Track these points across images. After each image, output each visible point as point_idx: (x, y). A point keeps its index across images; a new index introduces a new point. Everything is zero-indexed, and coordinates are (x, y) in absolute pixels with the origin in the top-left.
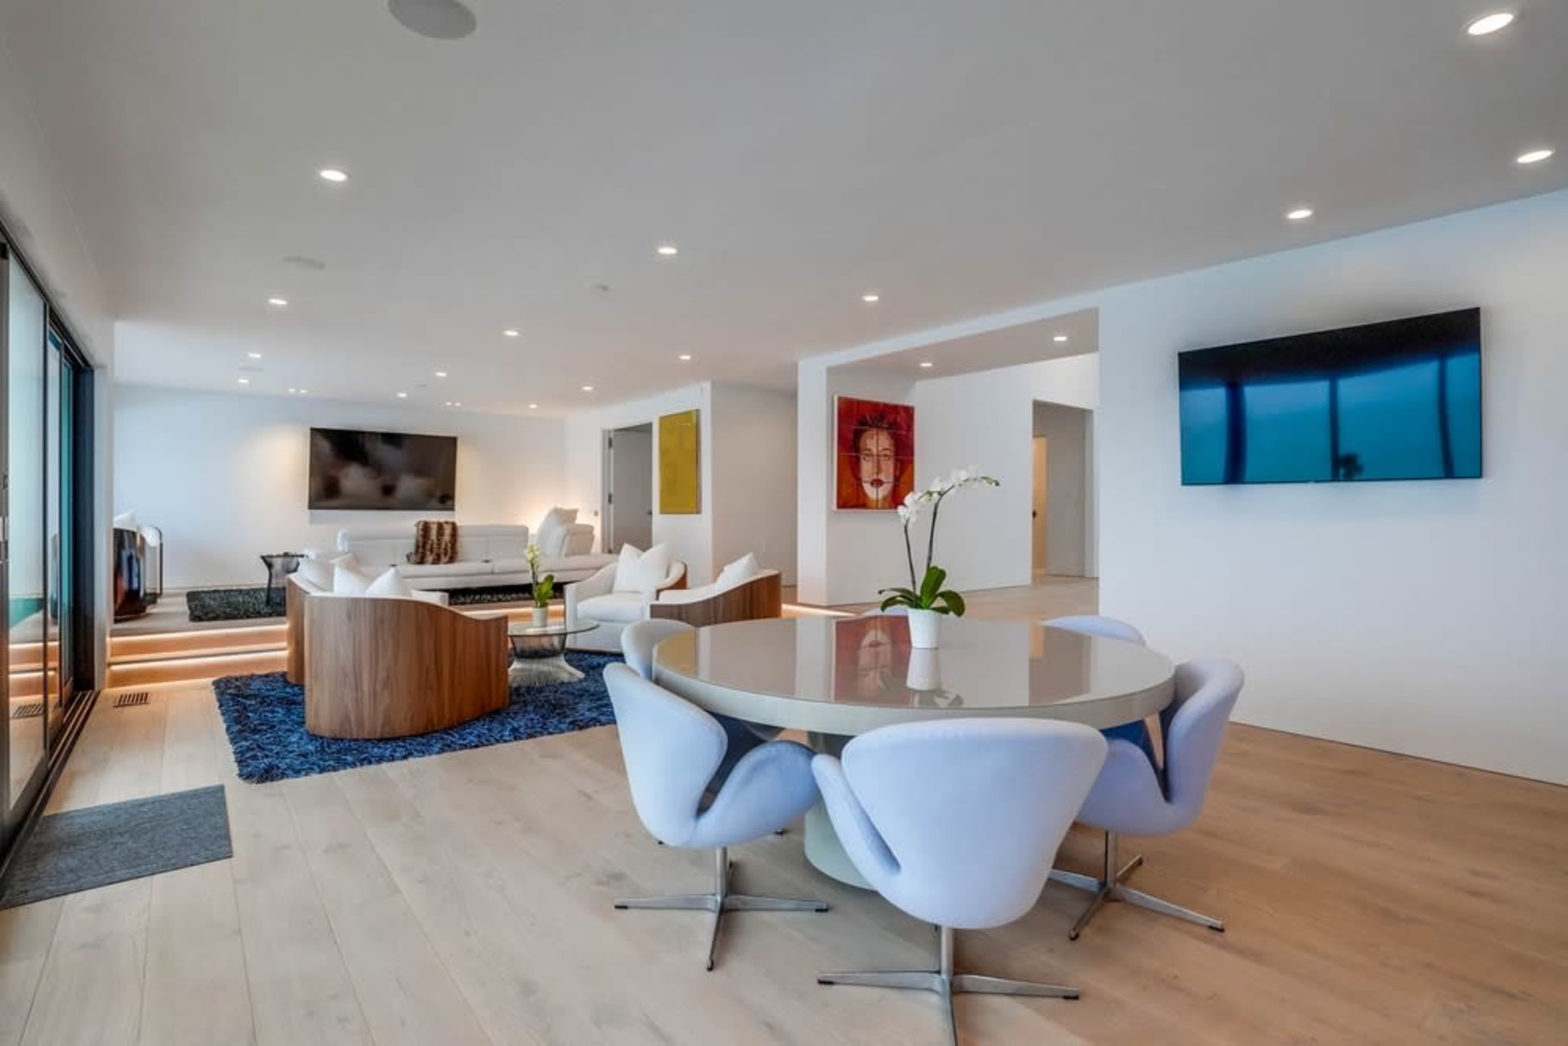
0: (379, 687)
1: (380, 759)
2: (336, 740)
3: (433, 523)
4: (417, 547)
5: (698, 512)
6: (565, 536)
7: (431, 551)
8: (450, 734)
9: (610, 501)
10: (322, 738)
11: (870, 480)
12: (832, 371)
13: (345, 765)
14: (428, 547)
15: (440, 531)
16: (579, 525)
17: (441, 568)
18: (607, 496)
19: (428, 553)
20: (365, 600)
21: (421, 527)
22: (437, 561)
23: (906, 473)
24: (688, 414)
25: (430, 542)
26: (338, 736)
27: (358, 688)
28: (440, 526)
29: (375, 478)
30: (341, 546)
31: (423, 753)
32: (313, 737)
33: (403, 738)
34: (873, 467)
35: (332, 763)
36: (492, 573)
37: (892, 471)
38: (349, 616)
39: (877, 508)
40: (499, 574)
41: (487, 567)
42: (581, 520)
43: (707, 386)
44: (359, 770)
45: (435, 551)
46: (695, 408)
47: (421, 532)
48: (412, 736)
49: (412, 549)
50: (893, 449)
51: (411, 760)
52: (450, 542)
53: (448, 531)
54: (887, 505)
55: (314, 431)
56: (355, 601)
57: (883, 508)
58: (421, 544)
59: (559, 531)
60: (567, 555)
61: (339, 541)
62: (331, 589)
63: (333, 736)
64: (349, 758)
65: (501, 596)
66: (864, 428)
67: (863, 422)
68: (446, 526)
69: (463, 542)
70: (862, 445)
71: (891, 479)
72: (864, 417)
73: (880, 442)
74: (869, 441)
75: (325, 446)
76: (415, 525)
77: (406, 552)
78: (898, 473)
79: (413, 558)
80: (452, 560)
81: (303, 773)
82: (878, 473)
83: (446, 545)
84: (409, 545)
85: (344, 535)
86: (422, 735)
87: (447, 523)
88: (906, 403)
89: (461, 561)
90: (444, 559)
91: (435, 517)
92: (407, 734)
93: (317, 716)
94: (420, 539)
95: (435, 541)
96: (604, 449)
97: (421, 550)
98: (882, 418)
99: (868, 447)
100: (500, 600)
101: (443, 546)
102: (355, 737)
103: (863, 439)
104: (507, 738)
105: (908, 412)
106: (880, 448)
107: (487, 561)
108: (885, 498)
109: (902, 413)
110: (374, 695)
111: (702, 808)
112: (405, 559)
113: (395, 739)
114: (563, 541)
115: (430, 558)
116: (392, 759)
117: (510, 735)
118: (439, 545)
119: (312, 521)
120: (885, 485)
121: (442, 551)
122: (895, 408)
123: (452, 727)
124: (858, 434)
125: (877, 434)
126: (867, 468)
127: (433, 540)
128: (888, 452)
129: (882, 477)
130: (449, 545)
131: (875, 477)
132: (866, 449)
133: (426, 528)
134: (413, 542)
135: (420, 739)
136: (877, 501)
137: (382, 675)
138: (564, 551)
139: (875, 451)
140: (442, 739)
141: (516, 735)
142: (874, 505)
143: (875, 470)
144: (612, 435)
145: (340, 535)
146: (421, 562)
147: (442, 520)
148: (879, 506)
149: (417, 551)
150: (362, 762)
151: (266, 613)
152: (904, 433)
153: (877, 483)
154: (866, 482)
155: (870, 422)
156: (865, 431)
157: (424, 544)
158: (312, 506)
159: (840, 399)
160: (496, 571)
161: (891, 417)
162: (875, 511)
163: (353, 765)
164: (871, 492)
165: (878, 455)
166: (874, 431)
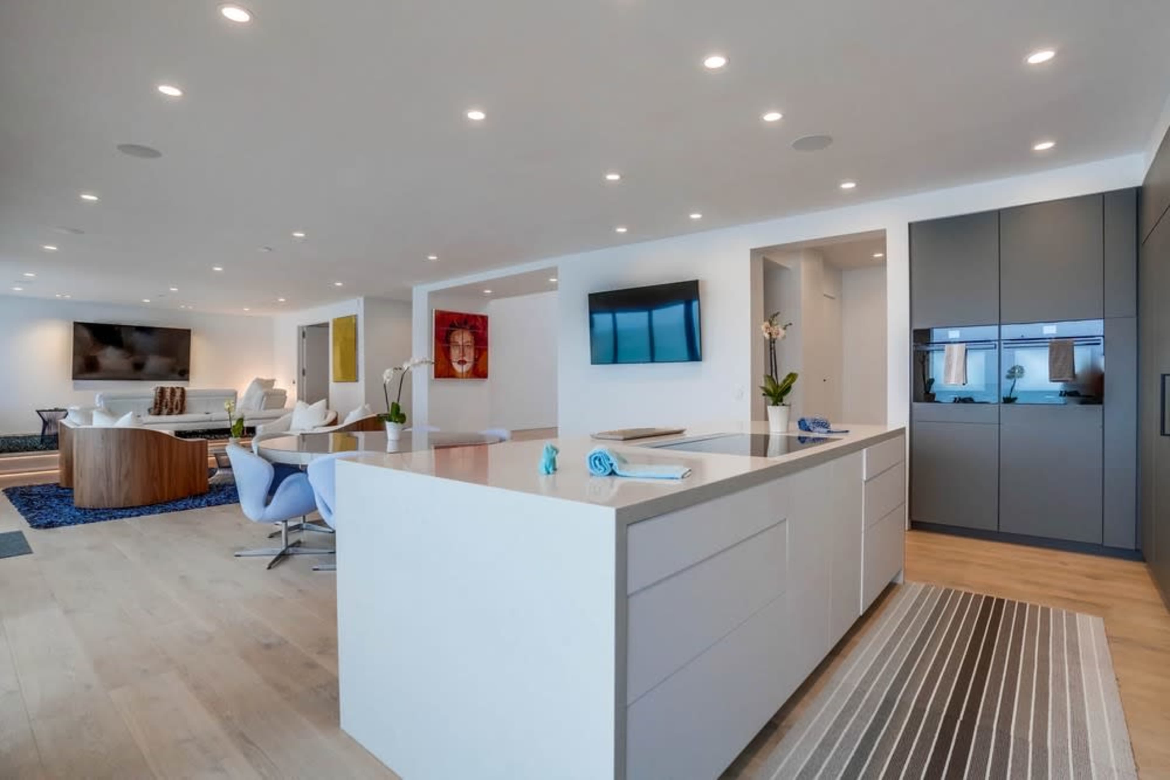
0: (122, 478)
1: (122, 517)
2: (94, 510)
3: (168, 388)
4: (156, 404)
5: (357, 381)
6: (263, 397)
7: (166, 406)
8: (168, 505)
9: (304, 373)
10: (85, 509)
11: (458, 360)
12: (433, 295)
13: (100, 519)
14: (164, 404)
15: (173, 394)
16: (275, 390)
17: (173, 418)
18: (301, 370)
19: (164, 408)
20: (113, 429)
21: (158, 391)
22: (170, 413)
23: (483, 357)
24: (350, 317)
25: (165, 401)
26: (96, 507)
27: (108, 479)
28: (173, 390)
29: (127, 358)
30: (98, 402)
31: (150, 513)
32: (79, 509)
33: (138, 507)
34: (460, 352)
35: (91, 519)
36: (211, 421)
37: (472, 354)
38: (103, 438)
39: (462, 377)
40: (216, 421)
41: (207, 417)
42: (279, 386)
43: (361, 299)
44: (109, 522)
45: (169, 406)
46: (354, 314)
47: (158, 394)
48: (143, 506)
49: (152, 405)
50: (473, 341)
51: (142, 517)
52: (181, 401)
53: (178, 393)
54: (469, 375)
55: (76, 325)
56: (106, 430)
57: (467, 377)
58: (158, 402)
59: (260, 393)
60: (265, 409)
61: (97, 400)
62: (91, 424)
63: (92, 507)
64: (102, 516)
65: (217, 436)
66: (453, 329)
67: (453, 325)
68: (177, 390)
69: (189, 400)
70: (452, 339)
71: (472, 360)
72: (453, 322)
73: (464, 337)
74: (456, 337)
75: (86, 334)
76: (154, 390)
77: (148, 407)
78: (477, 357)
79: (152, 411)
80: (181, 412)
81: (73, 523)
82: (463, 355)
83: (177, 403)
84: (150, 402)
85: (101, 396)
86: (150, 506)
87: (178, 388)
88: (482, 313)
89: (187, 413)
90: (175, 411)
91: (168, 385)
92: (141, 504)
93: (81, 497)
94: (158, 398)
95: (169, 400)
96: (299, 338)
97: (158, 406)
98: (466, 323)
99: (457, 340)
100: (216, 438)
101: (175, 403)
102: (107, 506)
103: (452, 336)
104: (203, 506)
105: (484, 319)
106: (464, 341)
107: (207, 413)
108: (468, 372)
109: (480, 319)
110: (119, 483)
111: (267, 503)
112: (147, 412)
113: (132, 507)
114: (262, 399)
115: (165, 411)
116: (130, 516)
117: (204, 505)
118: (172, 403)
119: (75, 388)
120: (468, 364)
121: (174, 406)
122: (475, 317)
123: (170, 502)
124: (449, 333)
125: (463, 333)
126: (455, 354)
127: (167, 399)
128: (470, 344)
129: (466, 359)
130: (179, 403)
131: (461, 359)
132: (454, 342)
133: (162, 391)
134: (152, 400)
135: (148, 507)
136: (463, 373)
137: (124, 471)
138: (263, 407)
139: (460, 343)
140: (162, 507)
141: (209, 504)
142: (460, 375)
143: (461, 354)
144: (305, 329)
145: (98, 396)
146: (159, 413)
147: (174, 386)
148: (464, 375)
149: (155, 407)
150: (110, 518)
151: (41, 448)
152: (480, 331)
153: (462, 362)
154: (455, 362)
155: (457, 324)
156: (452, 331)
157: (161, 401)
158: (75, 377)
159: (436, 311)
160: (213, 419)
161: (472, 323)
162: (461, 380)
163: (105, 520)
164: (458, 368)
165: (463, 345)
166: (460, 331)
